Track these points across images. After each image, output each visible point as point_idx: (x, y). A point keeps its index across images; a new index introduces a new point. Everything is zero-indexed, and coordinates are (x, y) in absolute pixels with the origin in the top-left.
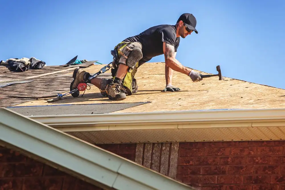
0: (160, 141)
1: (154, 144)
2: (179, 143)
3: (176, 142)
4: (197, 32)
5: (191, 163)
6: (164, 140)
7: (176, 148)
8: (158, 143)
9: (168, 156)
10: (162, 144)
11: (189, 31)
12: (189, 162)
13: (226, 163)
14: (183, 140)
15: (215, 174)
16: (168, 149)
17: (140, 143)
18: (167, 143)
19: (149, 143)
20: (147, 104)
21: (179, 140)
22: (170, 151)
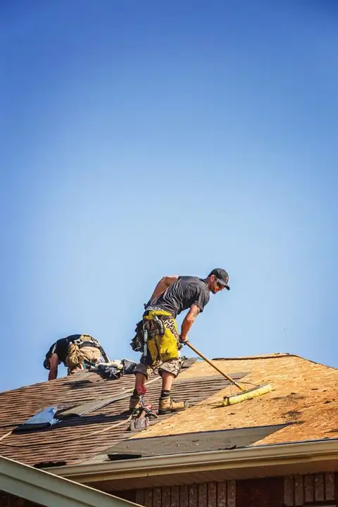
0: (312, 472)
1: (304, 476)
3: (330, 473)
4: (228, 288)
7: (331, 478)
8: (309, 475)
9: (322, 488)
10: (314, 475)
11: (221, 287)
16: (322, 481)
18: (320, 473)
20: (288, 427)
21: (333, 470)
22: (324, 483)
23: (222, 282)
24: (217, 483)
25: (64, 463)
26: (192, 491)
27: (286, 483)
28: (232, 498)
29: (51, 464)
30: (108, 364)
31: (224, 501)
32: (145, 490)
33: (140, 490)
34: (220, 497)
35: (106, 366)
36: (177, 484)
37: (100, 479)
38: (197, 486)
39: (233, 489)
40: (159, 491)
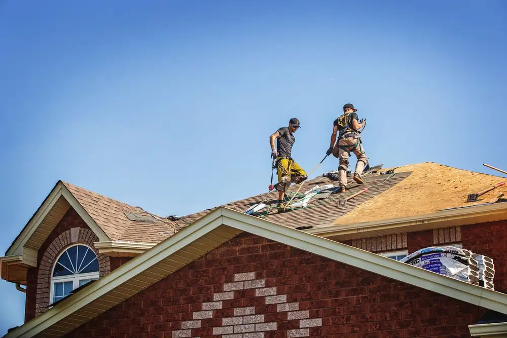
0: (448, 226)
1: (444, 228)
2: (461, 226)
3: (458, 226)
5: (470, 238)
6: (450, 225)
7: (459, 229)
8: (447, 228)
9: (454, 235)
10: (450, 228)
12: (468, 238)
13: (492, 235)
14: (462, 224)
15: (486, 243)
16: (454, 231)
17: (435, 229)
18: (452, 227)
19: (441, 228)
21: (460, 225)
22: (455, 232)
23: (295, 125)
24: (396, 235)
25: (311, 227)
26: (383, 240)
27: (435, 233)
28: (405, 242)
29: (304, 228)
30: (334, 172)
31: (401, 244)
32: (357, 240)
33: (354, 240)
34: (398, 242)
35: (332, 174)
36: (374, 236)
37: (332, 235)
38: (385, 237)
39: (405, 238)
40: (365, 240)
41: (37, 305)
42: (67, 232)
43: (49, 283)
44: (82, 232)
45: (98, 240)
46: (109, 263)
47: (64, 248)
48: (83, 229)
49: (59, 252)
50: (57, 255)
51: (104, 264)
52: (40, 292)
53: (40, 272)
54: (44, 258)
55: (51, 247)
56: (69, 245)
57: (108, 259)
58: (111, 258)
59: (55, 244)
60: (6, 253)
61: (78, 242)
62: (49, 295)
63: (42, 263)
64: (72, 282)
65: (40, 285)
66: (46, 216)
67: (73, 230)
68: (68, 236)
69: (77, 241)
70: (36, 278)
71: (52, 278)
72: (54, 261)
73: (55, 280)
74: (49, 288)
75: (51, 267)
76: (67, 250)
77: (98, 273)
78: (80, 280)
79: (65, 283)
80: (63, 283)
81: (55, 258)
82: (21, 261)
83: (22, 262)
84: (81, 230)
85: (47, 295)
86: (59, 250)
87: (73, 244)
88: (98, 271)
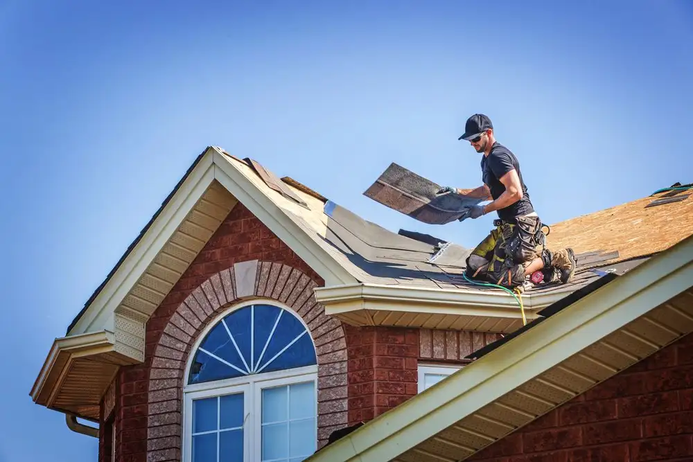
41: (149, 455)
42: (225, 273)
43: (179, 400)
44: (265, 270)
45: (321, 283)
46: (343, 344)
47: (216, 313)
48: (267, 264)
49: (204, 324)
50: (199, 331)
51: (330, 345)
52: (156, 424)
53: (153, 374)
54: (163, 339)
55: (182, 313)
56: (230, 304)
57: (340, 332)
58: (348, 329)
59: (193, 304)
60: (70, 328)
61: (256, 296)
62: (181, 431)
63: (159, 351)
64: (241, 395)
65: (156, 406)
66: (174, 235)
67: (238, 267)
68: (228, 283)
69: (251, 292)
70: (145, 389)
71: (187, 388)
72: (190, 345)
73: (195, 392)
74: (179, 411)
75: (184, 361)
76: (225, 318)
77: (314, 368)
78: (263, 390)
79: (223, 397)
80: (216, 398)
81: (194, 338)
82: (112, 345)
83: (112, 349)
84: (260, 269)
85: (174, 428)
86: (203, 318)
87: (238, 300)
88: (314, 362)
